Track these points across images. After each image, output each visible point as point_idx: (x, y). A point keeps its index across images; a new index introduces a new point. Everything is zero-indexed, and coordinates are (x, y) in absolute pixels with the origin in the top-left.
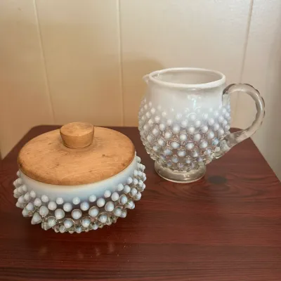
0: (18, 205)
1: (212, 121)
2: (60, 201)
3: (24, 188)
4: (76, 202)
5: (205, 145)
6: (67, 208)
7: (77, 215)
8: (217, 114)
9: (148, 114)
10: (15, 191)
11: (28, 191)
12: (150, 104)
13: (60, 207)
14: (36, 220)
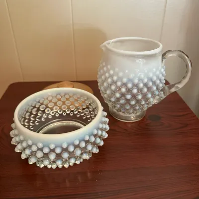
1: (155, 78)
2: (40, 145)
4: (52, 147)
5: (150, 95)
8: (158, 73)
9: (107, 75)
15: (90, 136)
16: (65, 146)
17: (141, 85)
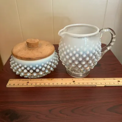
0: (11, 68)
2: (25, 66)
3: (13, 61)
4: (31, 67)
6: (28, 69)
7: (31, 71)
10: (10, 63)
11: (14, 63)
12: (64, 44)
13: (26, 68)
14: (17, 73)
15: (49, 62)
16: (37, 66)
17: (91, 55)
